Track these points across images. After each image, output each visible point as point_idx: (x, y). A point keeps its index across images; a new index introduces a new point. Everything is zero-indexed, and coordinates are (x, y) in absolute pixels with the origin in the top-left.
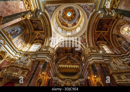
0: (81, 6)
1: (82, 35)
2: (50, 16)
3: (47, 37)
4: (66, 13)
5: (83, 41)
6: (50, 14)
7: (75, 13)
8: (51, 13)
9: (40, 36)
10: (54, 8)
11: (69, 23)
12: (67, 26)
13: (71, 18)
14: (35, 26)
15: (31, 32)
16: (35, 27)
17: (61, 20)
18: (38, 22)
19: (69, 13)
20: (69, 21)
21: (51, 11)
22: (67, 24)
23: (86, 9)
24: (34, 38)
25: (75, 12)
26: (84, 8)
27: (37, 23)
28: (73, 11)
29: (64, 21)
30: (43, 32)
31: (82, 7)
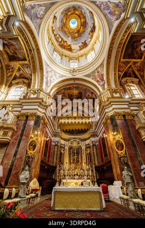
0: (97, 6)
1: (98, 67)
2: (36, 28)
3: (35, 72)
4: (66, 20)
5: (98, 79)
6: (35, 24)
7: (86, 22)
8: (38, 21)
9: (21, 72)
10: (42, 10)
11: (75, 42)
12: (70, 50)
13: (78, 31)
14: (9, 51)
15: (3, 64)
16: (10, 54)
17: (58, 36)
18: (13, 42)
19: (73, 20)
20: (74, 38)
21: (37, 18)
22: (69, 45)
23: (107, 12)
24: (11, 75)
25: (85, 19)
26: (104, 9)
27: (12, 45)
28: (82, 16)
29: (65, 39)
30: (27, 64)
31: (99, 8)
